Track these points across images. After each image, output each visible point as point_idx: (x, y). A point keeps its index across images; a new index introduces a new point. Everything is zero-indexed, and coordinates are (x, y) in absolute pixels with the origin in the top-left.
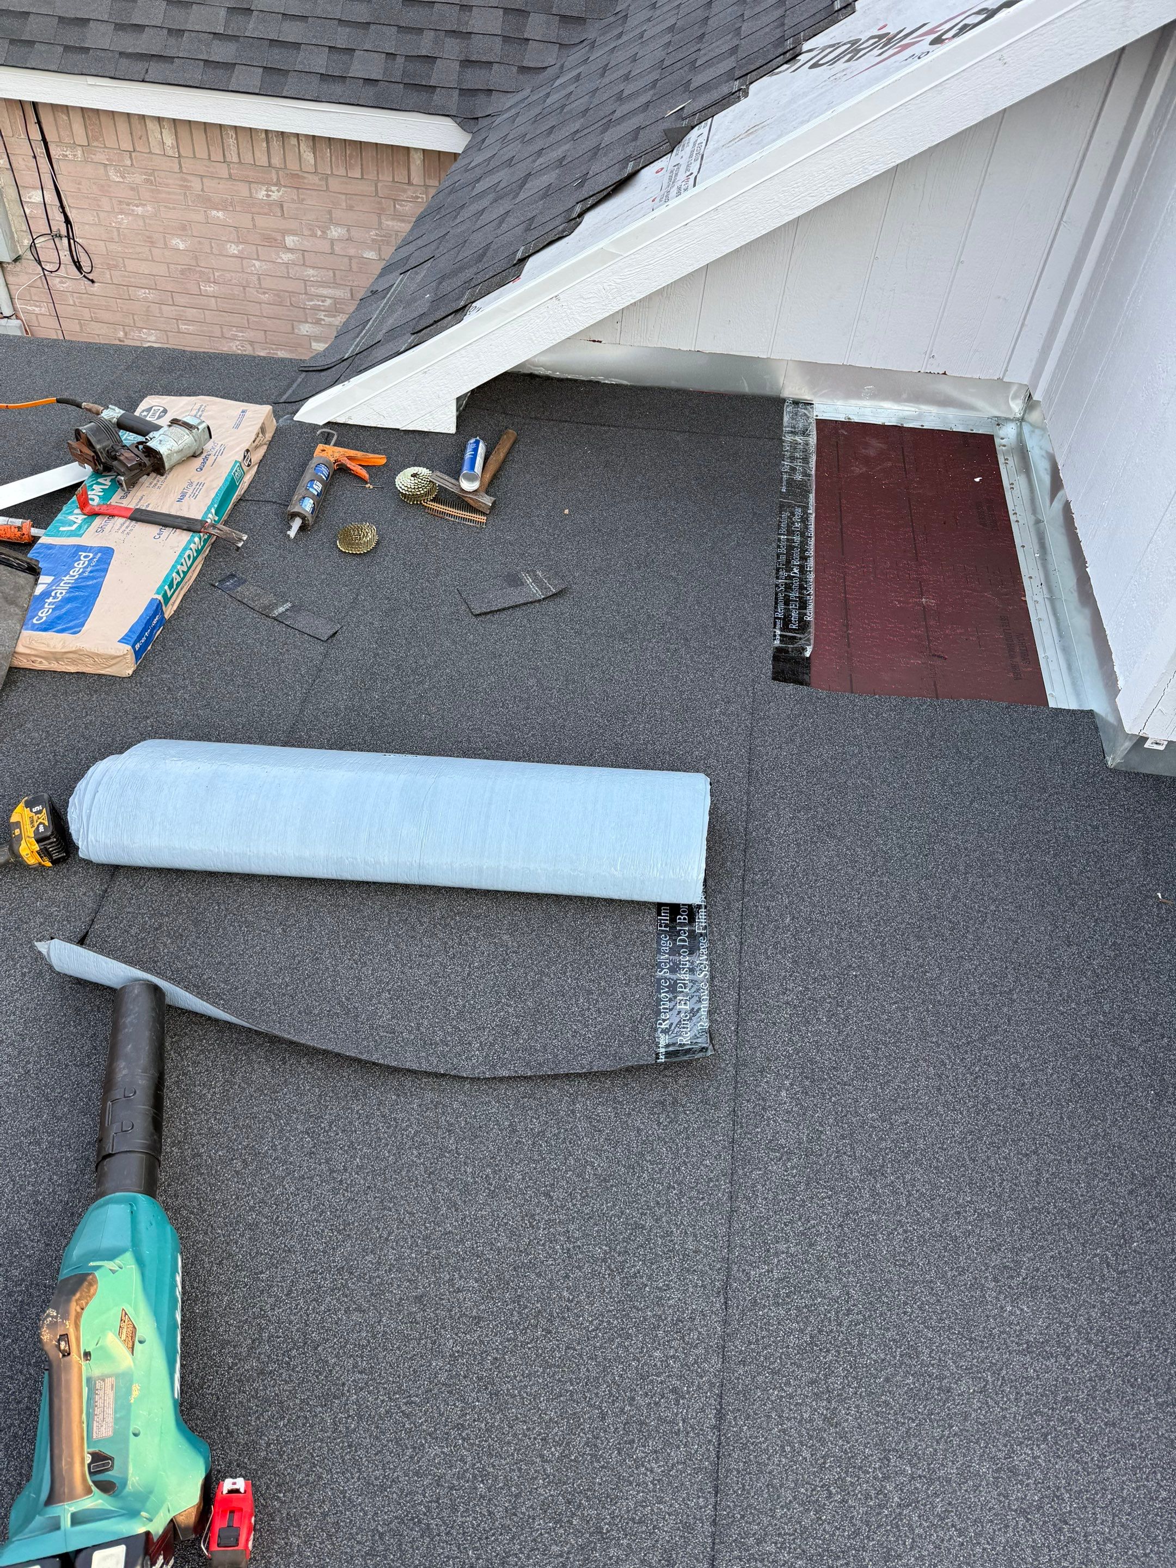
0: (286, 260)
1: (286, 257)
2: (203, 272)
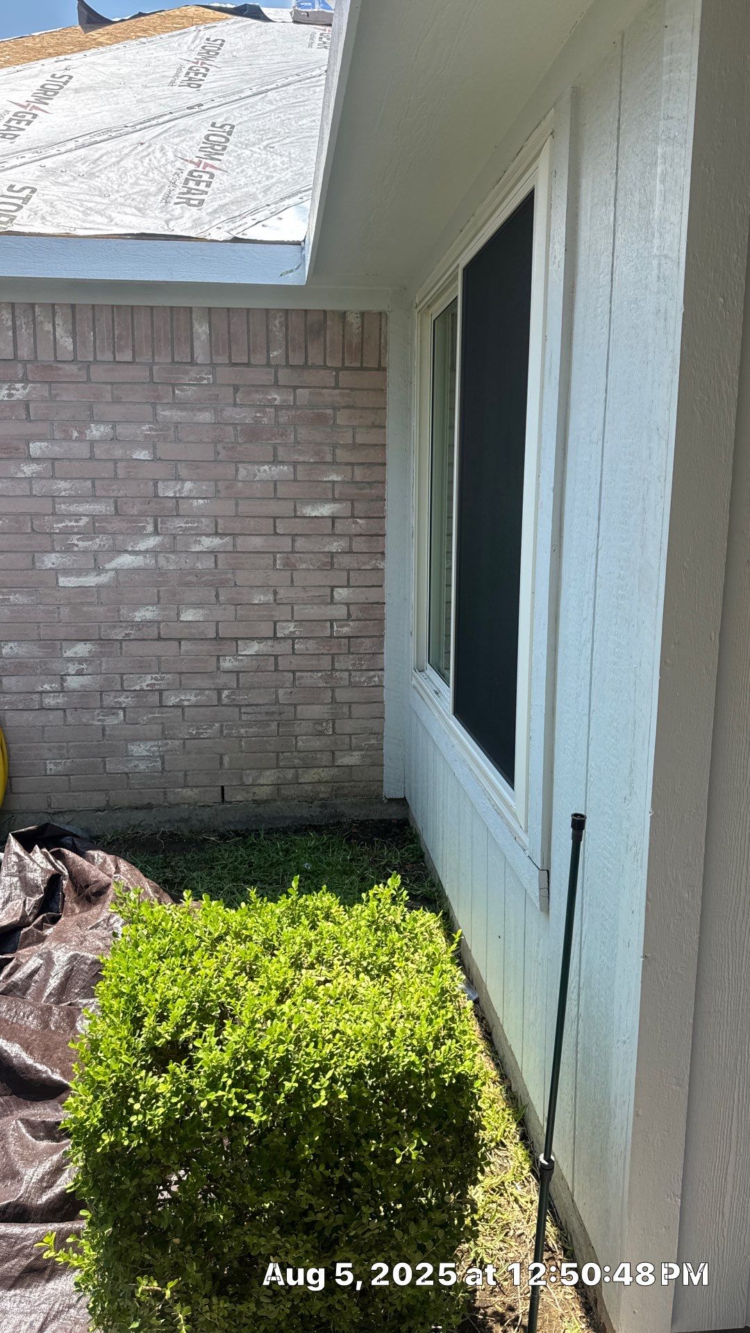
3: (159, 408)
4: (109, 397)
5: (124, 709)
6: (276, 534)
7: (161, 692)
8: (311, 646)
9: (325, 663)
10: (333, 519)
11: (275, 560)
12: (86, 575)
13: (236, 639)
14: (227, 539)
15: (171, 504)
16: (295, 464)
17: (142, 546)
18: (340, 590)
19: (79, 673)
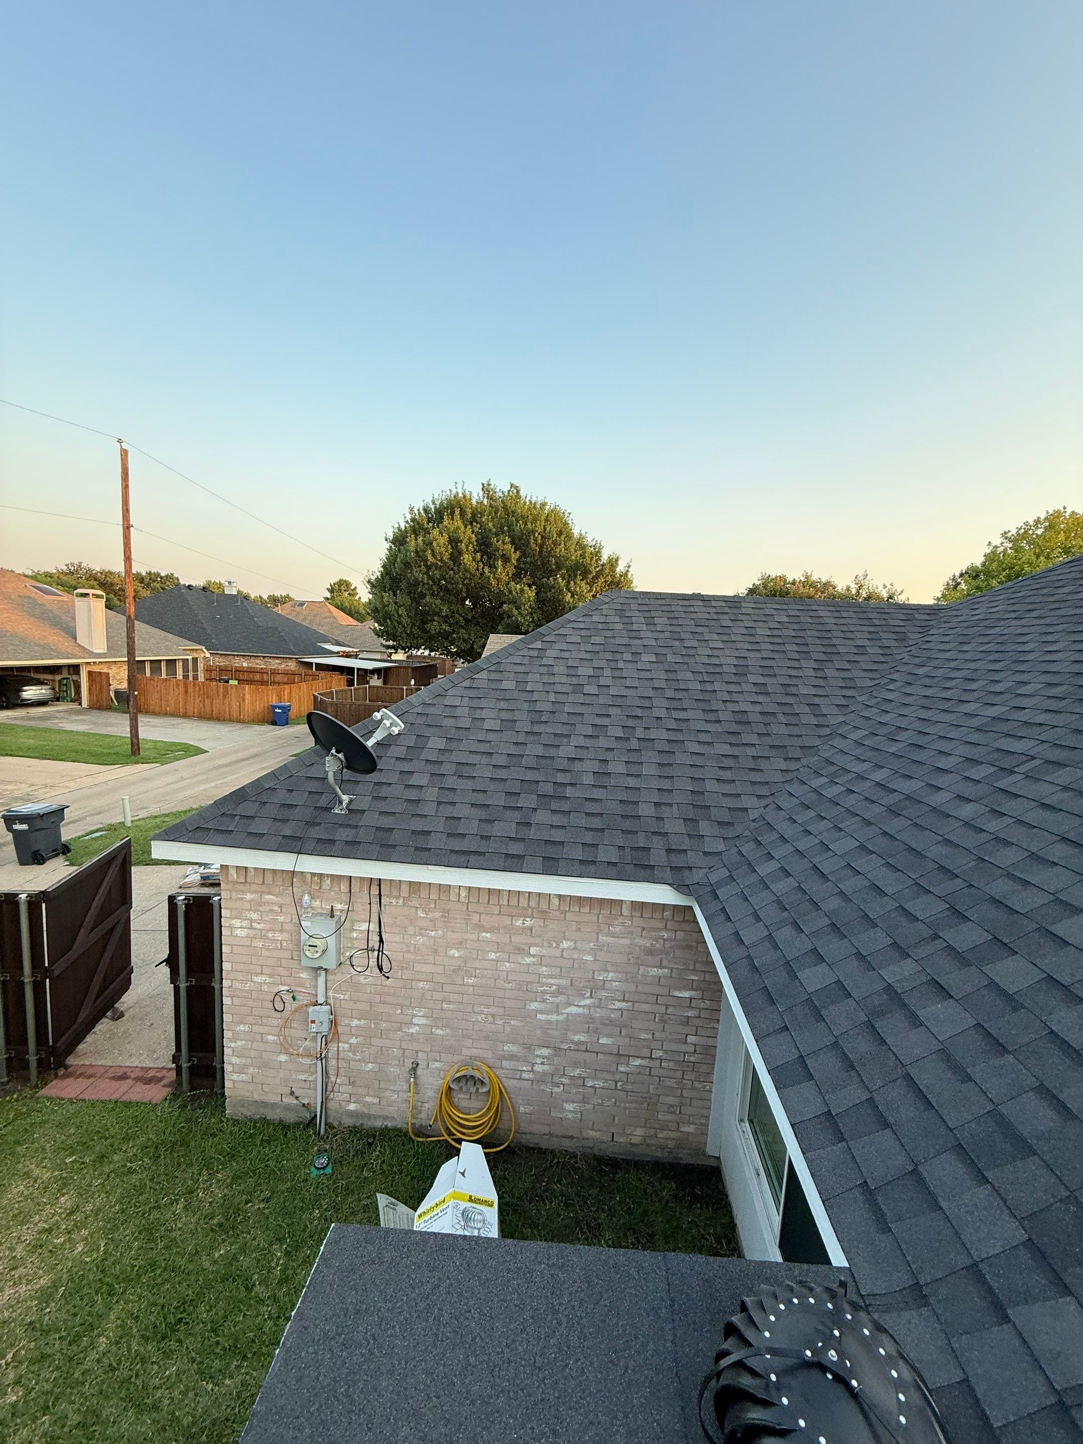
0: (528, 962)
1: (528, 960)
2: (469, 971)
3: (600, 934)
4: (574, 928)
5: (564, 1085)
6: (657, 1003)
7: (584, 1078)
8: (671, 1065)
9: (679, 1074)
10: (691, 999)
11: (655, 1017)
12: (552, 1014)
13: (629, 1056)
14: (630, 1004)
15: (601, 983)
16: (672, 969)
17: (582, 1003)
18: (691, 1037)
19: (542, 1063)
